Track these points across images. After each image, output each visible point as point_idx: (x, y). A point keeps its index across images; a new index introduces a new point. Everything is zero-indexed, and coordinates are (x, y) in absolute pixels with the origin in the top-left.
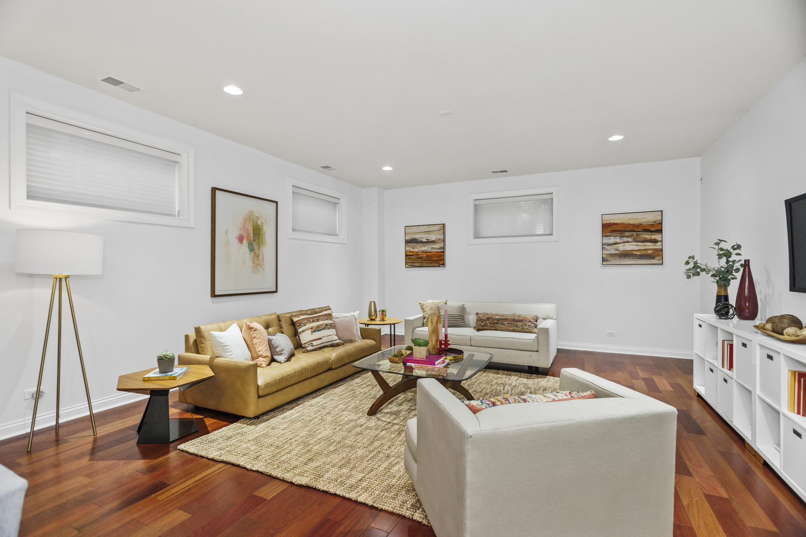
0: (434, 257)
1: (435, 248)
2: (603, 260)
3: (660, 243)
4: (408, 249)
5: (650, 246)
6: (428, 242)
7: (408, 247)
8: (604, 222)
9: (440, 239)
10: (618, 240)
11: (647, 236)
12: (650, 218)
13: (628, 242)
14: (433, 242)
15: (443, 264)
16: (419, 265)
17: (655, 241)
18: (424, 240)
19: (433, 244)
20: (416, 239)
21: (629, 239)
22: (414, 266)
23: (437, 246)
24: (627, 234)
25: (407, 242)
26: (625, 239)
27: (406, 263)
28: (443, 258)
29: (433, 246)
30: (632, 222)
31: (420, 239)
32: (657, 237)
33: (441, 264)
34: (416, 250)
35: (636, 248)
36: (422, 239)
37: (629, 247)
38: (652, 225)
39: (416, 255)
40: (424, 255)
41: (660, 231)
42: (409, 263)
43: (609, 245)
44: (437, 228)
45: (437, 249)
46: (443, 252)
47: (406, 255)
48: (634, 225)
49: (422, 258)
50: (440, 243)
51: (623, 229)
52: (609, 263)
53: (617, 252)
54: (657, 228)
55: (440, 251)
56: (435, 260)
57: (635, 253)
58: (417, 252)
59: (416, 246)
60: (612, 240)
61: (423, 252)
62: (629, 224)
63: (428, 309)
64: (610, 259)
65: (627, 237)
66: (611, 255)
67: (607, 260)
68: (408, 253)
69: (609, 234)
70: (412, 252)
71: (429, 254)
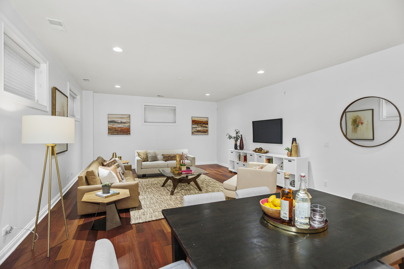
0: (125, 130)
1: (125, 126)
2: (192, 133)
3: (207, 128)
4: (110, 125)
5: (205, 128)
6: (121, 123)
7: (110, 124)
8: (193, 120)
9: (128, 122)
10: (197, 126)
11: (204, 125)
12: (205, 120)
13: (199, 127)
14: (124, 123)
15: (130, 134)
16: (116, 134)
17: (206, 127)
18: (119, 122)
19: (124, 124)
20: (115, 121)
21: (200, 126)
22: (114, 134)
23: (126, 125)
24: (199, 124)
25: (109, 122)
26: (199, 126)
27: (109, 133)
28: (129, 130)
29: (124, 125)
30: (200, 120)
31: (117, 121)
32: (207, 126)
33: (129, 134)
34: (114, 126)
35: (202, 129)
36: (118, 121)
37: (200, 129)
38: (206, 122)
39: (114, 129)
40: (119, 129)
41: (207, 124)
42: (110, 133)
43: (194, 128)
44: (127, 116)
45: (126, 126)
46: (130, 128)
47: (109, 129)
48: (201, 121)
49: (118, 130)
50: (128, 123)
51: (198, 123)
52: (194, 134)
53: (196, 130)
54: (206, 123)
55: (128, 127)
56: (125, 132)
57: (201, 131)
58: (115, 128)
59: (114, 124)
60: (195, 126)
61: (119, 127)
62: (200, 121)
63: (142, 154)
64: (194, 133)
65: (199, 125)
66: (195, 131)
67: (193, 133)
68: (110, 128)
69: (194, 124)
70: (112, 127)
71: (122, 128)
